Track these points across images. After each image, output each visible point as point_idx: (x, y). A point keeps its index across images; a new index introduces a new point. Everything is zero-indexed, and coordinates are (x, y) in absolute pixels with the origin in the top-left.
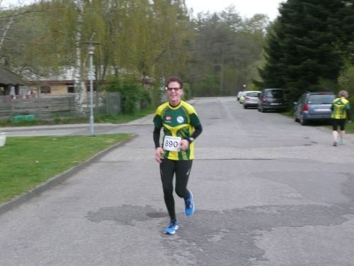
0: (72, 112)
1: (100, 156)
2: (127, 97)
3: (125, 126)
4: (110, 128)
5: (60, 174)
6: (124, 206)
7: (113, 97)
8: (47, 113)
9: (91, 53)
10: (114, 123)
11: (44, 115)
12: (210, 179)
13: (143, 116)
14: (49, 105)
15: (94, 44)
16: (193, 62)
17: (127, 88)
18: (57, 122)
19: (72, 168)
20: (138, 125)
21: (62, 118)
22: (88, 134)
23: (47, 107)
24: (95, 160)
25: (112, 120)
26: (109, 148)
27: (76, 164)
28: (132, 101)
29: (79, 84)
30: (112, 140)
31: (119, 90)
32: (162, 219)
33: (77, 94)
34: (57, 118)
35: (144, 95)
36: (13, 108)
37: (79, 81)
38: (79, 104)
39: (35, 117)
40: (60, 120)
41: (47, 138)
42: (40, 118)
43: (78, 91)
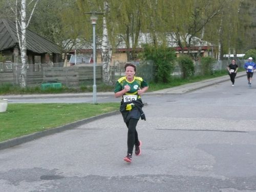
0: (102, 80)
5: (16, 138)
7: (147, 66)
8: (76, 81)
9: (94, 23)
11: (72, 83)
13: (179, 85)
14: (76, 73)
15: (96, 14)
16: (253, 26)
17: (161, 57)
18: (83, 90)
19: (34, 133)
20: (162, 94)
23: (75, 76)
27: (42, 130)
28: (165, 70)
29: (107, 53)
30: (109, 108)
31: (152, 58)
32: (49, 181)
33: (104, 62)
34: (83, 86)
35: (186, 63)
36: (44, 76)
37: (106, 49)
38: (107, 73)
39: (63, 84)
40: (86, 88)
41: (52, 105)
42: (67, 86)
43: (106, 60)
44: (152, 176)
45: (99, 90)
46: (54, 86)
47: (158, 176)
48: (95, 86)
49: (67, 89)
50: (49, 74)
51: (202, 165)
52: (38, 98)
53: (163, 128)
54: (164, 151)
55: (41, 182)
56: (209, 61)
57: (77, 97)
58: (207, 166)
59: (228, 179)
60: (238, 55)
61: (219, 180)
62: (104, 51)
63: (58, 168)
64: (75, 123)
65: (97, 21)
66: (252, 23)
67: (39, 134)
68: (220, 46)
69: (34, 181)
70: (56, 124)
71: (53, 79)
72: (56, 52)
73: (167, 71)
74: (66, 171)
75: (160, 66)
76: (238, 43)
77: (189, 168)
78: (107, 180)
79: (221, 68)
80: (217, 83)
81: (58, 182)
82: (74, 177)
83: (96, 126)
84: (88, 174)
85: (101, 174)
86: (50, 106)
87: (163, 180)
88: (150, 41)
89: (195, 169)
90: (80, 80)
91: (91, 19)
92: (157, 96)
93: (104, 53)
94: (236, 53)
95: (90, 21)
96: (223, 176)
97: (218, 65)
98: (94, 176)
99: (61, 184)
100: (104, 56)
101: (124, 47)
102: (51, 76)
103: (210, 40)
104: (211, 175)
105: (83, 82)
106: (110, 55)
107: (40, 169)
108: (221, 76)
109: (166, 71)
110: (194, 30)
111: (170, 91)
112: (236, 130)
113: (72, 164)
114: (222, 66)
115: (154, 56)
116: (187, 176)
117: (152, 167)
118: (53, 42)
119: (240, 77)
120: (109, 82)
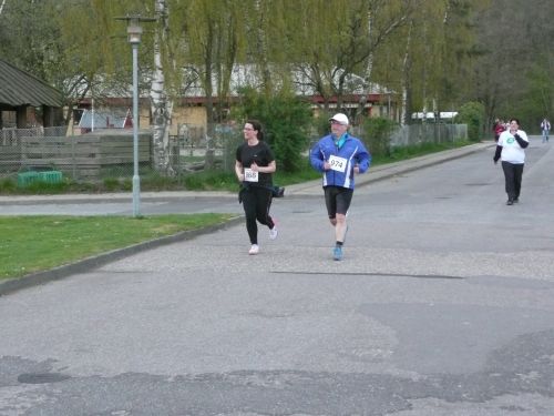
0: (152, 166)
8: (93, 167)
9: (135, 40)
11: (85, 172)
14: (96, 150)
15: (140, 22)
16: (475, 53)
18: (111, 187)
22: (128, 215)
23: (93, 155)
24: (86, 267)
25: (233, 186)
28: (289, 143)
29: (162, 105)
32: (37, 386)
33: (156, 127)
34: (111, 179)
36: (23, 156)
37: (161, 99)
38: (162, 149)
39: (64, 175)
40: (116, 183)
41: (42, 220)
42: (75, 178)
43: (160, 122)
44: (263, 374)
45: (145, 186)
46: (45, 178)
47: (277, 373)
48: (136, 177)
49: (75, 184)
50: (35, 151)
51: (369, 348)
52: (11, 203)
53: (284, 270)
54: (289, 319)
55: (21, 389)
56: (383, 127)
57: (98, 201)
58: (379, 351)
59: (426, 377)
60: (444, 115)
61: (407, 382)
62: (156, 101)
63: (57, 358)
64: (93, 260)
65: (141, 36)
66: (474, 47)
67: (13, 282)
68: (405, 95)
69: (5, 385)
70: (50, 262)
71: (44, 161)
72: (51, 102)
73: (294, 146)
74: (74, 365)
75: (277, 136)
76: (444, 88)
77: (342, 355)
78: (166, 382)
79: (406, 143)
80: (399, 174)
81: (58, 389)
82: (93, 377)
83: (140, 267)
84: (122, 371)
85: (153, 371)
86: (36, 221)
87: (287, 382)
88: (255, 81)
89: (354, 358)
90: (103, 166)
91: (129, 30)
93: (157, 106)
94: (440, 111)
95: (125, 37)
96: (414, 373)
97: (400, 136)
98: (138, 374)
99: (64, 392)
100: (155, 113)
101: (199, 95)
102: (39, 157)
103: (386, 81)
104: (390, 371)
105: (110, 169)
106: (170, 110)
107: (18, 360)
108: (406, 158)
109: (291, 148)
110: (350, 58)
111: (301, 190)
112: (441, 273)
113: (87, 347)
114: (410, 138)
115: (265, 114)
116: (338, 374)
117: (264, 353)
118: (43, 79)
119: (448, 160)
120: (166, 171)
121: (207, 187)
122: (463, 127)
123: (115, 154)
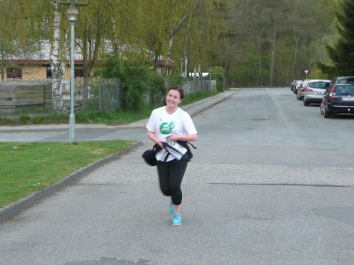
0: (47, 106)
1: (80, 175)
2: (130, 86)
3: (123, 129)
4: (102, 132)
5: (13, 204)
6: (104, 259)
7: (109, 86)
8: (10, 107)
9: (73, 18)
10: (108, 124)
11: (5, 111)
12: (245, 216)
14: (12, 96)
15: (77, 6)
16: (230, 35)
17: (130, 73)
18: (24, 121)
19: (33, 194)
21: (31, 116)
22: (66, 141)
23: (10, 99)
24: (72, 181)
25: (106, 120)
26: (95, 162)
27: (39, 188)
28: (137, 92)
30: (102, 150)
31: (117, 75)
33: (55, 80)
34: (24, 115)
35: (156, 83)
37: (58, 61)
38: (59, 95)
40: (28, 118)
41: (5, 146)
43: (57, 76)
48: (72, 115)
57: (19, 131)
60: (205, 74)
62: (55, 62)
64: (73, 176)
68: (186, 61)
70: (49, 178)
73: (140, 94)
79: (189, 92)
90: (17, 106)
91: (69, 12)
92: (137, 130)
93: (55, 66)
94: (203, 71)
100: (54, 71)
105: (21, 109)
106: (63, 68)
108: (192, 102)
109: (138, 95)
114: (190, 90)
119: (218, 103)
120: (61, 110)
121: (90, 121)
122: (213, 82)
123: (25, 98)
